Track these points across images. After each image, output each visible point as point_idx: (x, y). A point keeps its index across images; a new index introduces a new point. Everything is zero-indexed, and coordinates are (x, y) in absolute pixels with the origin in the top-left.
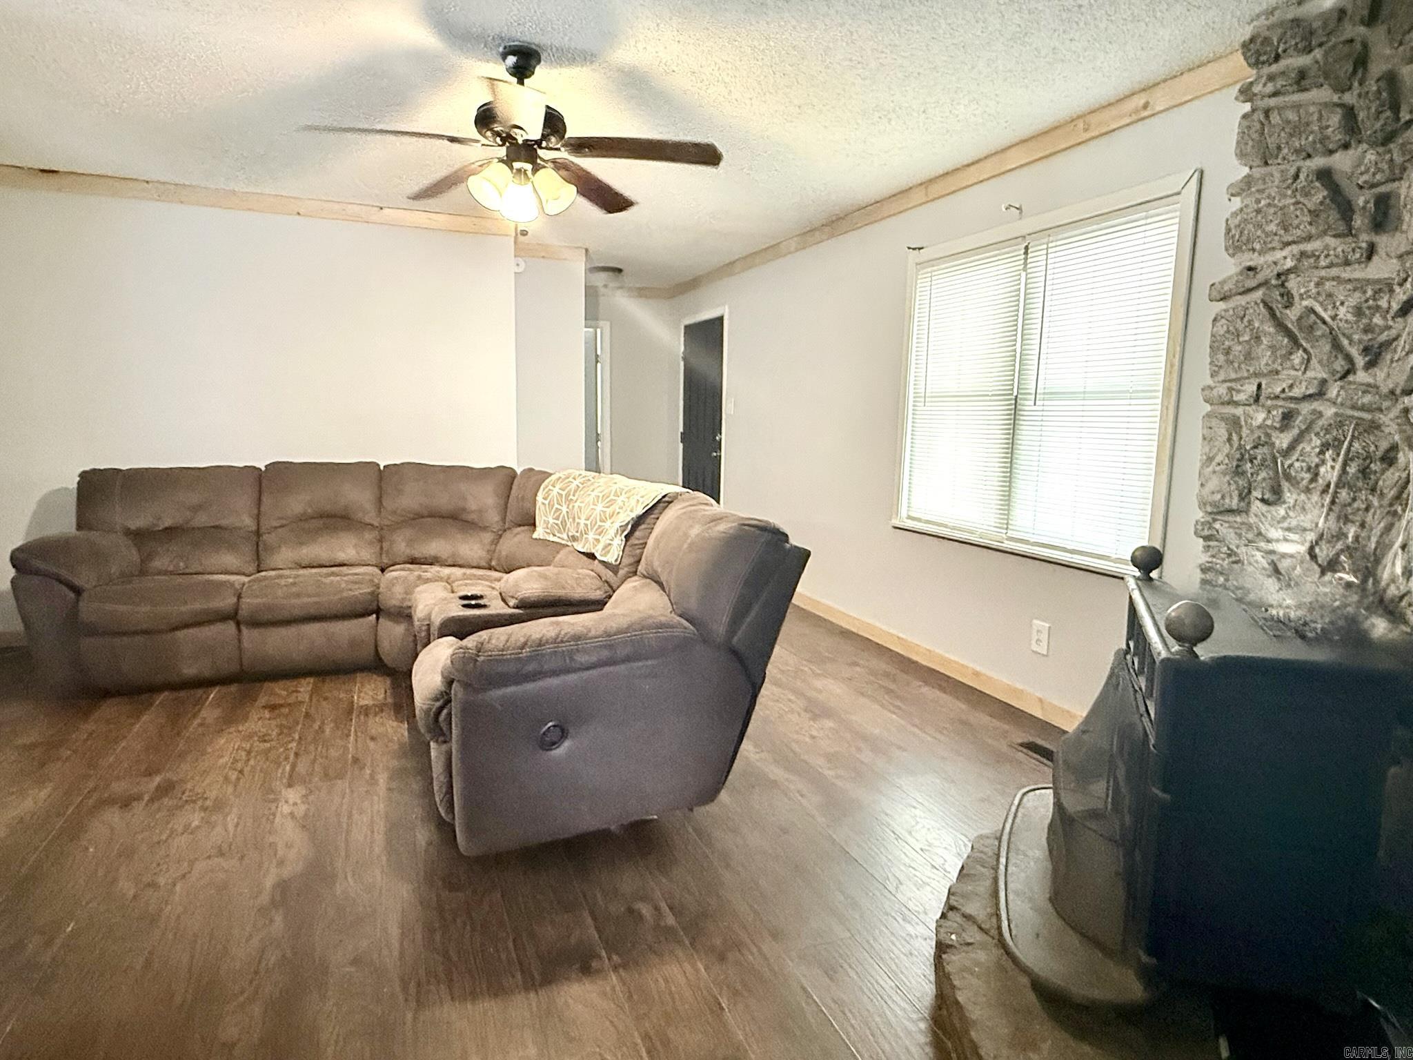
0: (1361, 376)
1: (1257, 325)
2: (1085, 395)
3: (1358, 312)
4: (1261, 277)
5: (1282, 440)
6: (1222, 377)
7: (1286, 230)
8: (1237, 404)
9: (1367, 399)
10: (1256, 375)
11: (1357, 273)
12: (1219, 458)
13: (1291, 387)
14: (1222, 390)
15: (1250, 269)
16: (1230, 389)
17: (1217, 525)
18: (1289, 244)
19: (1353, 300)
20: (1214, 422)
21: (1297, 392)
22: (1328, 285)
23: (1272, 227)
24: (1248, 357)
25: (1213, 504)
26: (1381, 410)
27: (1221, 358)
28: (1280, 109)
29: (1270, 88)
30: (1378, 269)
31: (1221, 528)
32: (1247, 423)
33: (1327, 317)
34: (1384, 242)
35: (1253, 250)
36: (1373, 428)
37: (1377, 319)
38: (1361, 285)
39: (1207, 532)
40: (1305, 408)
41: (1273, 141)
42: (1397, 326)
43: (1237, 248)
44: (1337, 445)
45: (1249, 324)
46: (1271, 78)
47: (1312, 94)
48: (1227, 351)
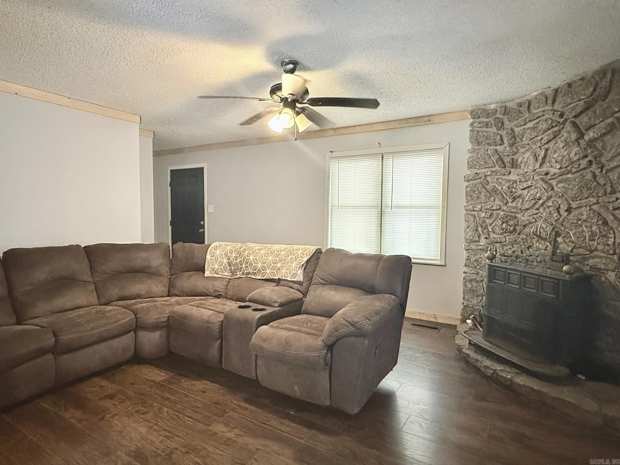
0: (510, 204)
1: (480, 189)
2: (410, 207)
3: (509, 188)
4: (479, 176)
5: (488, 221)
6: (470, 203)
7: (486, 164)
8: (476, 211)
9: (514, 210)
10: (480, 203)
11: (506, 177)
12: (471, 226)
13: (492, 207)
14: (471, 207)
15: (477, 173)
16: (473, 207)
17: (471, 246)
18: (486, 168)
19: (508, 184)
20: (469, 216)
21: (494, 208)
22: (500, 180)
23: (482, 163)
24: (478, 198)
25: (471, 240)
26: (517, 213)
27: (469, 198)
28: (482, 132)
29: (479, 125)
30: (512, 177)
31: (473, 247)
32: (478, 216)
33: (500, 188)
34: (513, 170)
35: (476, 168)
36: (515, 218)
37: (513, 190)
38: (509, 181)
39: (468, 248)
40: (495, 212)
41: (480, 140)
42: (519, 192)
43: (471, 168)
44: (507, 222)
45: (478, 189)
46: (479, 123)
47: (489, 129)
48: (471, 196)
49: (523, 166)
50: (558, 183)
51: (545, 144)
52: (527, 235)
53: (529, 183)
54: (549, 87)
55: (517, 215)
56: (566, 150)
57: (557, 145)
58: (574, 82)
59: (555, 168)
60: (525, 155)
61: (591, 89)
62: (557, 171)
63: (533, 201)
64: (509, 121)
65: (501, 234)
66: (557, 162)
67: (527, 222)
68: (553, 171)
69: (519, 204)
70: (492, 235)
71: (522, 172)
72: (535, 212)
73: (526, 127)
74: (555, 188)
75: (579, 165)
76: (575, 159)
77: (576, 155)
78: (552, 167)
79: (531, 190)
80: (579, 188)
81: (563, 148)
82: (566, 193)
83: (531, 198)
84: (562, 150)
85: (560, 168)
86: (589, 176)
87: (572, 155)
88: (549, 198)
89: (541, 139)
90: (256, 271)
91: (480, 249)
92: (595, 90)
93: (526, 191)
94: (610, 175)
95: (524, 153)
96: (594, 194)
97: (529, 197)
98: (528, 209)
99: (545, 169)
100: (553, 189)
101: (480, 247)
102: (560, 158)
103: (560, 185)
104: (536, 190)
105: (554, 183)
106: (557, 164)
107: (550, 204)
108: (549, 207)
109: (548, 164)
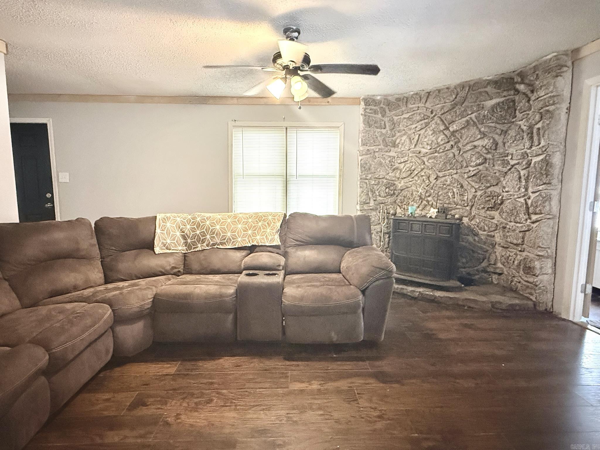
0: (390, 174)
1: (371, 162)
2: (312, 176)
3: (390, 161)
4: (370, 152)
5: (375, 187)
6: (363, 173)
7: (374, 142)
8: (367, 179)
9: (394, 179)
10: (370, 173)
11: (387, 154)
12: (365, 191)
13: (379, 176)
14: (364, 176)
15: (368, 150)
16: (366, 176)
17: (364, 207)
18: (375, 146)
19: (389, 159)
20: (363, 183)
21: (380, 177)
22: (384, 156)
23: (372, 142)
24: (369, 169)
25: (364, 202)
26: (396, 181)
27: (363, 169)
28: (372, 117)
29: (370, 112)
30: (392, 154)
31: (365, 207)
32: (369, 184)
33: (384, 162)
34: (392, 149)
35: (367, 146)
36: (394, 184)
37: (393, 164)
38: (390, 157)
39: (362, 209)
40: (380, 180)
41: (371, 123)
42: (397, 165)
43: (364, 145)
44: (389, 188)
45: (369, 162)
46: (371, 110)
47: (376, 116)
48: (364, 167)
49: (400, 146)
50: (429, 159)
51: (418, 131)
52: (404, 197)
53: (406, 159)
54: (423, 90)
55: (395, 182)
56: (434, 136)
57: (427, 132)
58: (443, 89)
59: (426, 149)
60: (402, 138)
61: (454, 96)
62: (427, 151)
63: (409, 172)
64: (389, 111)
65: (385, 197)
66: (427, 144)
67: (405, 187)
68: (424, 151)
69: (397, 174)
70: (379, 198)
71: (399, 150)
72: (411, 180)
73: (402, 117)
74: (426, 163)
75: (445, 147)
76: (441, 143)
77: (442, 140)
78: (423, 148)
79: (407, 164)
80: (444, 163)
81: (432, 135)
82: (435, 166)
83: (407, 170)
84: (431, 137)
85: (430, 149)
86: (451, 155)
87: (439, 140)
88: (422, 170)
89: (416, 127)
90: (225, 241)
91: (371, 209)
92: (456, 98)
93: (403, 164)
94: (465, 155)
95: (401, 136)
96: (454, 167)
97: (406, 169)
98: (405, 178)
99: (418, 149)
100: (424, 164)
101: (371, 208)
102: (430, 142)
103: (430, 161)
104: (411, 164)
105: (425, 159)
106: (428, 146)
107: (423, 174)
108: (422, 176)
109: (420, 145)
